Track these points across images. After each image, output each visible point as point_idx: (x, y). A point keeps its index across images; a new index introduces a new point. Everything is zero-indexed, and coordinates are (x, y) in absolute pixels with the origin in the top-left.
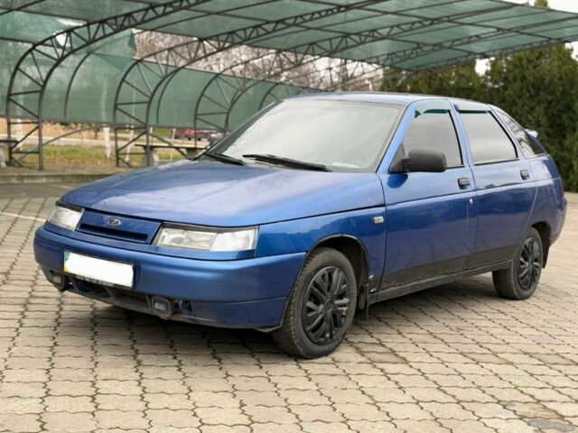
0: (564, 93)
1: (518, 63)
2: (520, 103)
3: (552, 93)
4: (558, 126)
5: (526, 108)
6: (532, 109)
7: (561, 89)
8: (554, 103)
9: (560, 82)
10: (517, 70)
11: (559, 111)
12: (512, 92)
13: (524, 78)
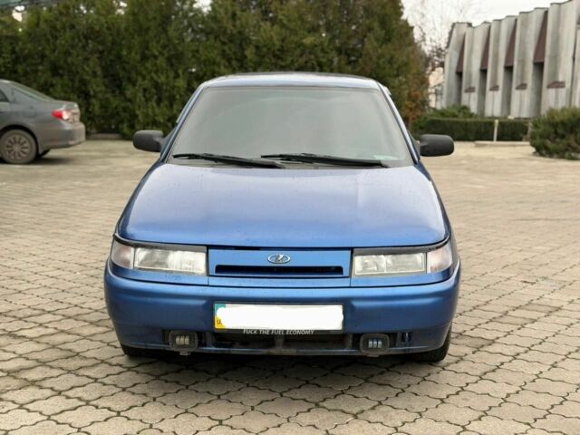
0: (113, 43)
1: (64, 11)
2: (74, 52)
3: (102, 43)
4: (112, 76)
5: (80, 58)
6: (86, 59)
7: (110, 38)
8: (106, 53)
9: (108, 32)
10: (64, 19)
11: (112, 61)
12: (63, 42)
13: (73, 27)
